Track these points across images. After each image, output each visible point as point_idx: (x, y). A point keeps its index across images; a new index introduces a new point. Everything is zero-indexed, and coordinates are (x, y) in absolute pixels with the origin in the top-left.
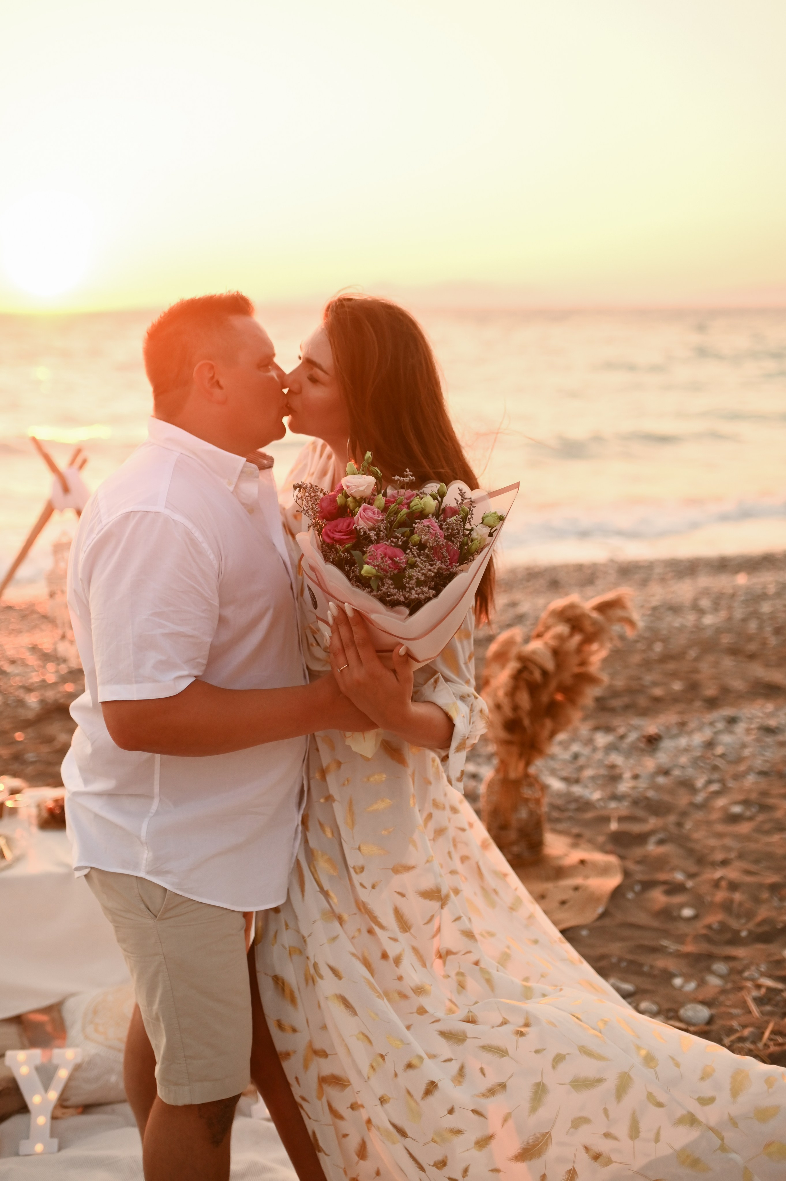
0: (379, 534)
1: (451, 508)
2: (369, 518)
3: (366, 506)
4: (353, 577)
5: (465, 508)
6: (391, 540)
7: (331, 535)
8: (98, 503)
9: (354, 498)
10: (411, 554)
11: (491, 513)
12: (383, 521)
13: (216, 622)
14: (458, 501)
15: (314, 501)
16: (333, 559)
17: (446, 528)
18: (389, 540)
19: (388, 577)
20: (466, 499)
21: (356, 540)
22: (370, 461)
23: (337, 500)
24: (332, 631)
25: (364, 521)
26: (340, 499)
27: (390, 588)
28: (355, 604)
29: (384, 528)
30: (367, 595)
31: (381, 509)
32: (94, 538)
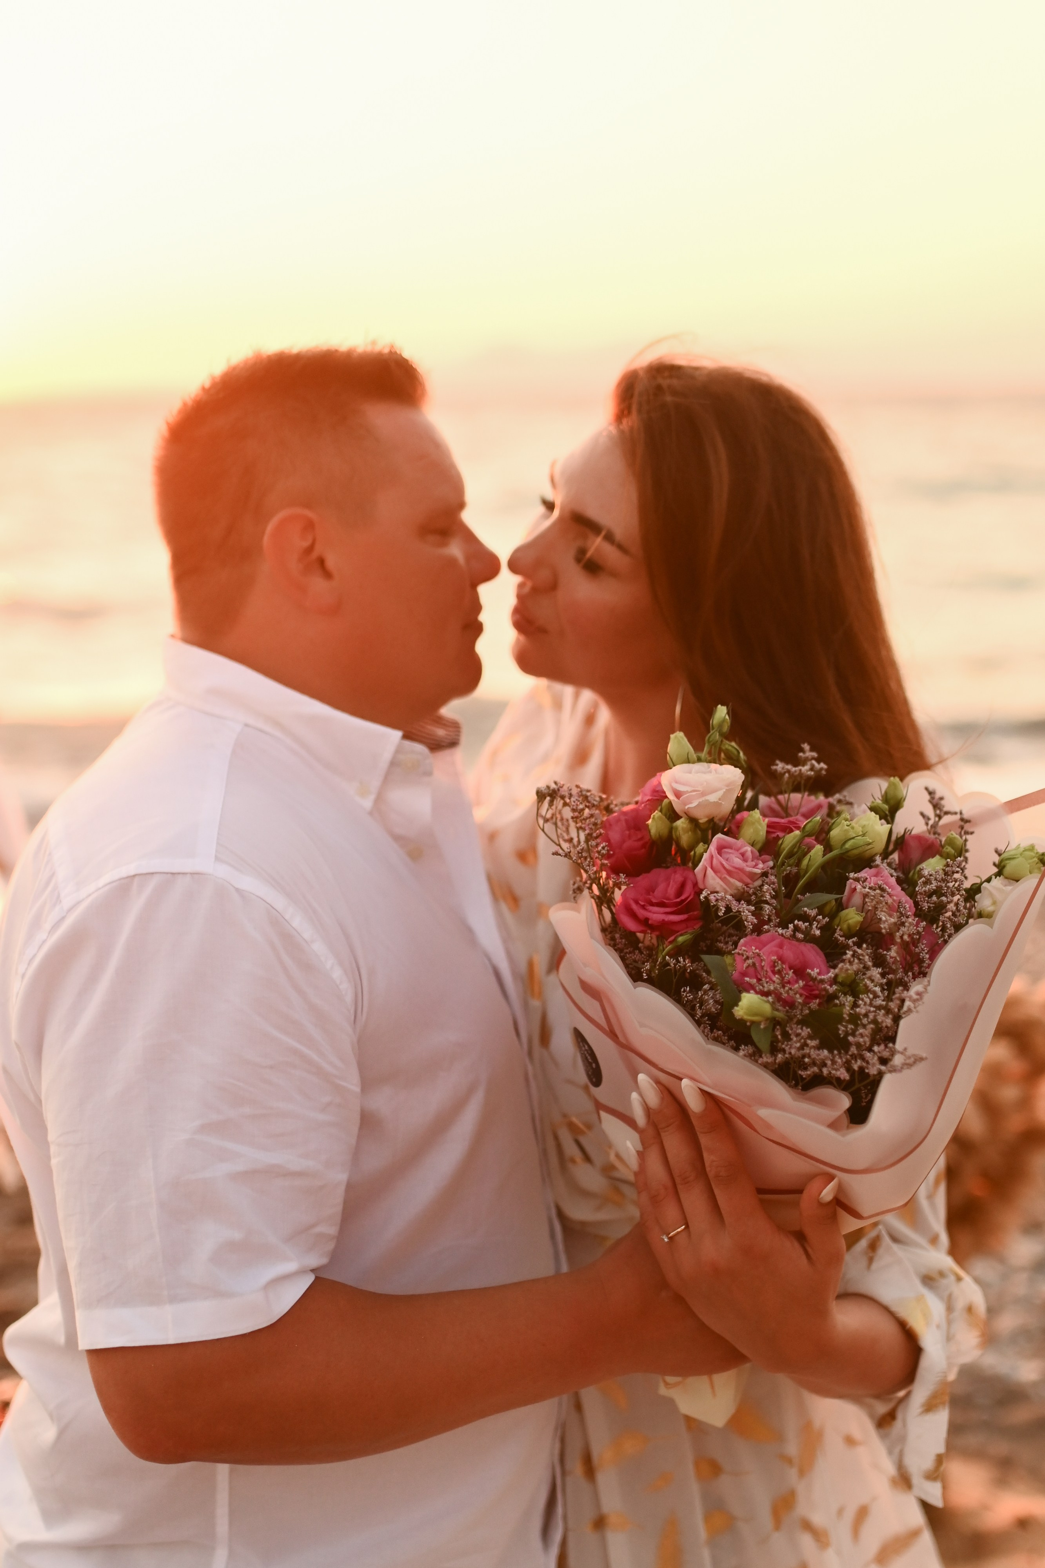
0: (761, 909)
1: (919, 838)
2: (735, 870)
3: (723, 840)
4: (701, 1017)
5: (955, 838)
6: (794, 926)
7: (641, 913)
8: (50, 854)
9: (693, 821)
10: (856, 961)
11: (1022, 849)
12: (767, 877)
13: (355, 1129)
14: (929, 819)
15: (591, 829)
16: (649, 972)
17: (925, 891)
18: (791, 926)
19: (795, 1020)
20: (947, 813)
21: (701, 924)
22: (726, 728)
23: (647, 825)
24: (643, 1142)
25: (720, 878)
26: (655, 823)
27: (807, 1045)
28: (705, 1077)
29: (770, 893)
30: (747, 1064)
31: (759, 846)
32: (44, 942)
